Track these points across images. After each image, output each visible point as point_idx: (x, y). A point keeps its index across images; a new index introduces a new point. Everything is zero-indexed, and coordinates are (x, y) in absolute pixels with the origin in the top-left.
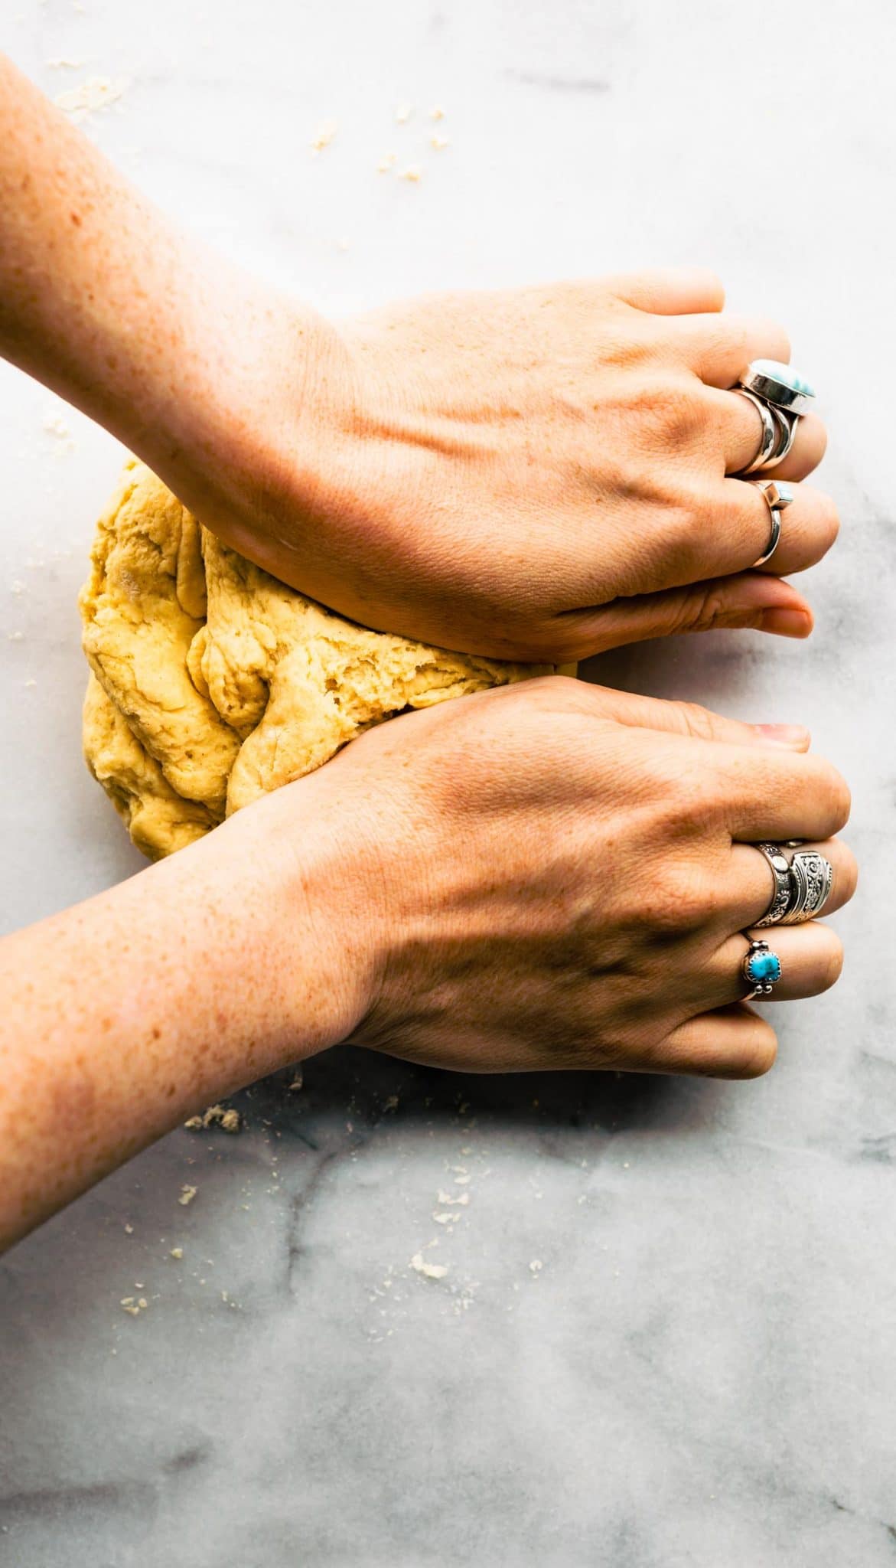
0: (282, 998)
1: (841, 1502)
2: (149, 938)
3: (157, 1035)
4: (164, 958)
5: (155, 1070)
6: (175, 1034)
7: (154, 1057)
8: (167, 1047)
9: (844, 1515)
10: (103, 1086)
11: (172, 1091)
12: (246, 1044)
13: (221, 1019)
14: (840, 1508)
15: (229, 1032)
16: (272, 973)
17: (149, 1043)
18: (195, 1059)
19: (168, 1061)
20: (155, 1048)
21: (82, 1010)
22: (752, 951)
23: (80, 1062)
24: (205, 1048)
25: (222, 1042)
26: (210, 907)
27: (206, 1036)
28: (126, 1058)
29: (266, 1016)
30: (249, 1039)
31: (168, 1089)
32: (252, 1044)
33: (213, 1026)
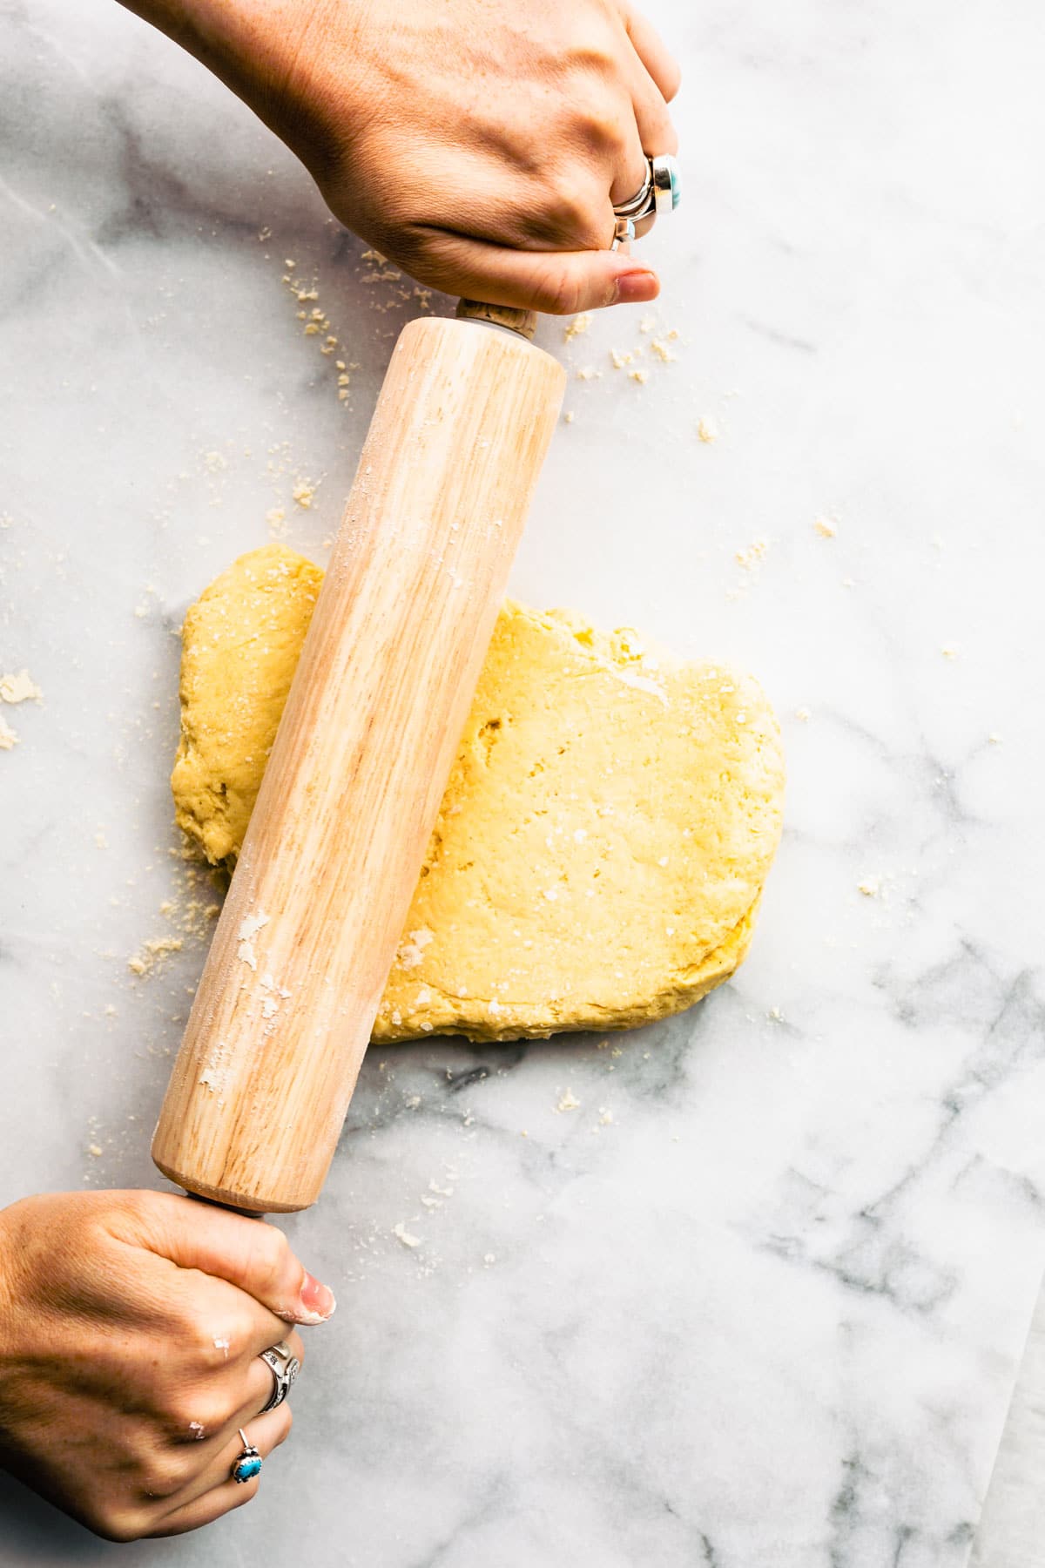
1: (672, 1507)
9: (671, 1517)
14: (670, 1510)
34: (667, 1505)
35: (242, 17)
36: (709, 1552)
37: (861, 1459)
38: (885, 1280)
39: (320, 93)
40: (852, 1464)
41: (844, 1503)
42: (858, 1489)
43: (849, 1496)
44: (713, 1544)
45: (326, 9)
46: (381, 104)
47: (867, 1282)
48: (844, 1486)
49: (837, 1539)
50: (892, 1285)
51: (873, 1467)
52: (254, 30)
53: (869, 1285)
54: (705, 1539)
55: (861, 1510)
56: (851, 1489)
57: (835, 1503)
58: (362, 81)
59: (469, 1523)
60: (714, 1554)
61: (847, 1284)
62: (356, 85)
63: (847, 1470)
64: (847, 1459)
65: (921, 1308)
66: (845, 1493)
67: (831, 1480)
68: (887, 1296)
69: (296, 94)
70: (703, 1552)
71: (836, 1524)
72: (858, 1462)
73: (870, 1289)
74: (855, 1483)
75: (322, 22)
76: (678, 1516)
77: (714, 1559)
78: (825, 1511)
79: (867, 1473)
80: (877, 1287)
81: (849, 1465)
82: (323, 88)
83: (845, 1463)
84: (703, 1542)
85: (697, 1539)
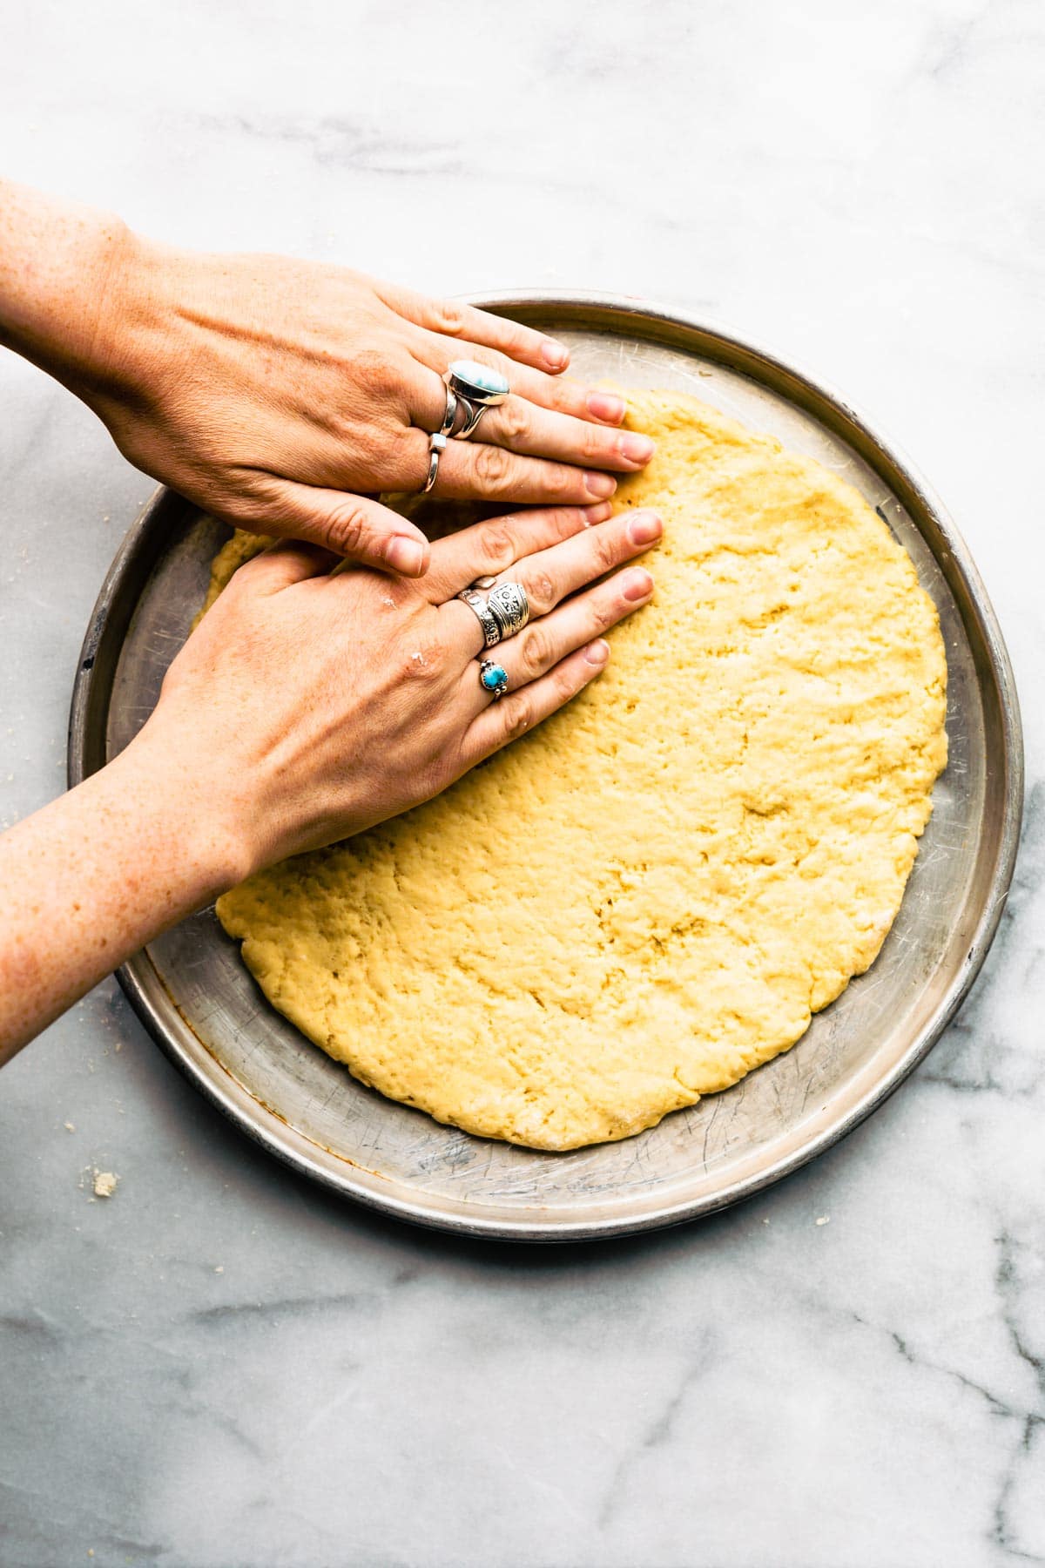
0: (185, 854)
1: (860, 1317)
2: (60, 842)
3: (77, 908)
4: (73, 855)
5: (84, 932)
6: (93, 904)
7: (79, 923)
8: (89, 913)
9: (861, 1325)
10: (42, 952)
11: (104, 942)
12: (163, 895)
13: (132, 884)
14: (859, 1320)
15: (142, 890)
16: (170, 839)
17: (72, 915)
18: (117, 916)
19: (93, 923)
20: (78, 917)
21: (15, 904)
22: (483, 670)
23: (19, 940)
24: (124, 907)
25: (138, 899)
26: (105, 809)
27: (123, 898)
28: (56, 929)
29: (174, 870)
30: (163, 891)
31: (100, 942)
32: (169, 893)
33: (126, 890)
34: (856, 1317)
35: (37, 301)
36: (902, 1347)
37: (1009, 1234)
38: (988, 1076)
39: (126, 357)
40: (1003, 1240)
41: (1005, 1275)
42: (1014, 1259)
43: (1007, 1267)
44: (904, 1339)
45: (116, 282)
46: (186, 364)
47: (975, 1082)
48: (1002, 1260)
49: (1007, 1306)
50: (996, 1079)
51: (1021, 1238)
52: (51, 311)
53: (977, 1083)
54: (895, 1336)
55: (1021, 1276)
56: (1008, 1261)
57: (997, 1276)
58: (164, 345)
59: (693, 1376)
60: (907, 1347)
61: (957, 1089)
62: (159, 349)
63: (999, 1246)
64: (997, 1237)
65: (1025, 1092)
66: (1003, 1266)
67: (986, 1259)
68: (994, 1090)
69: (102, 361)
70: (897, 1347)
71: (1002, 1294)
72: (1007, 1236)
73: (978, 1088)
74: (1010, 1255)
75: (115, 293)
76: (867, 1324)
77: (908, 1352)
78: (990, 1285)
79: (1017, 1244)
80: (984, 1085)
81: (1000, 1242)
82: (129, 352)
83: (996, 1240)
84: (894, 1341)
85: (889, 1339)
